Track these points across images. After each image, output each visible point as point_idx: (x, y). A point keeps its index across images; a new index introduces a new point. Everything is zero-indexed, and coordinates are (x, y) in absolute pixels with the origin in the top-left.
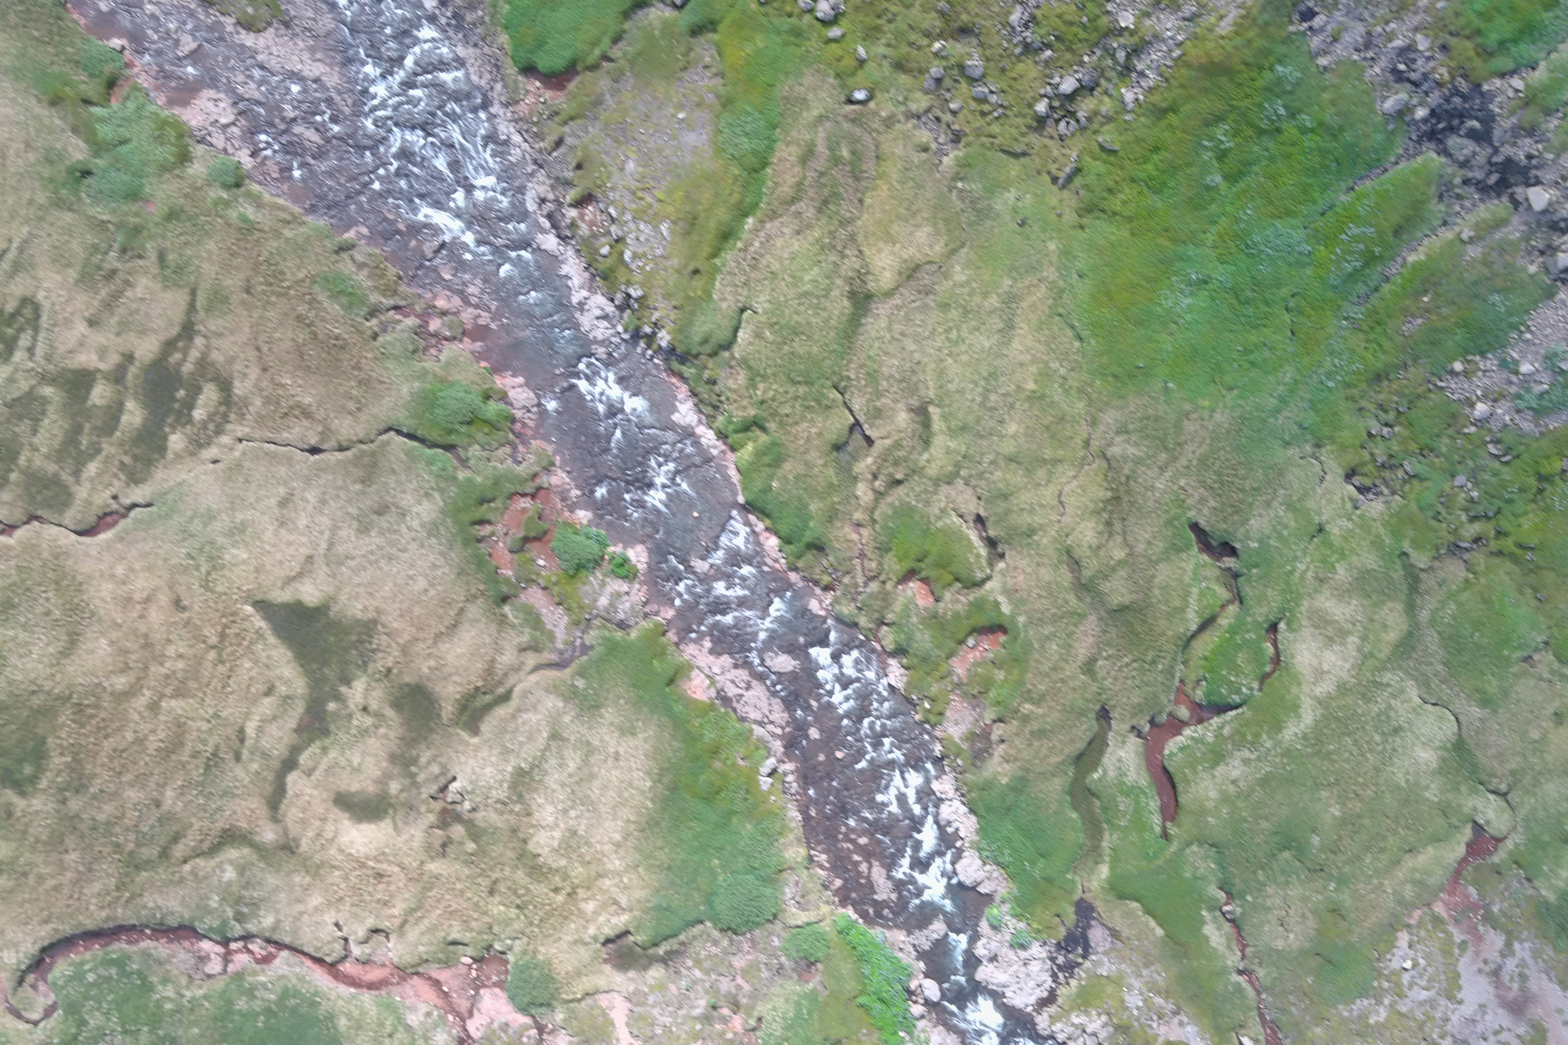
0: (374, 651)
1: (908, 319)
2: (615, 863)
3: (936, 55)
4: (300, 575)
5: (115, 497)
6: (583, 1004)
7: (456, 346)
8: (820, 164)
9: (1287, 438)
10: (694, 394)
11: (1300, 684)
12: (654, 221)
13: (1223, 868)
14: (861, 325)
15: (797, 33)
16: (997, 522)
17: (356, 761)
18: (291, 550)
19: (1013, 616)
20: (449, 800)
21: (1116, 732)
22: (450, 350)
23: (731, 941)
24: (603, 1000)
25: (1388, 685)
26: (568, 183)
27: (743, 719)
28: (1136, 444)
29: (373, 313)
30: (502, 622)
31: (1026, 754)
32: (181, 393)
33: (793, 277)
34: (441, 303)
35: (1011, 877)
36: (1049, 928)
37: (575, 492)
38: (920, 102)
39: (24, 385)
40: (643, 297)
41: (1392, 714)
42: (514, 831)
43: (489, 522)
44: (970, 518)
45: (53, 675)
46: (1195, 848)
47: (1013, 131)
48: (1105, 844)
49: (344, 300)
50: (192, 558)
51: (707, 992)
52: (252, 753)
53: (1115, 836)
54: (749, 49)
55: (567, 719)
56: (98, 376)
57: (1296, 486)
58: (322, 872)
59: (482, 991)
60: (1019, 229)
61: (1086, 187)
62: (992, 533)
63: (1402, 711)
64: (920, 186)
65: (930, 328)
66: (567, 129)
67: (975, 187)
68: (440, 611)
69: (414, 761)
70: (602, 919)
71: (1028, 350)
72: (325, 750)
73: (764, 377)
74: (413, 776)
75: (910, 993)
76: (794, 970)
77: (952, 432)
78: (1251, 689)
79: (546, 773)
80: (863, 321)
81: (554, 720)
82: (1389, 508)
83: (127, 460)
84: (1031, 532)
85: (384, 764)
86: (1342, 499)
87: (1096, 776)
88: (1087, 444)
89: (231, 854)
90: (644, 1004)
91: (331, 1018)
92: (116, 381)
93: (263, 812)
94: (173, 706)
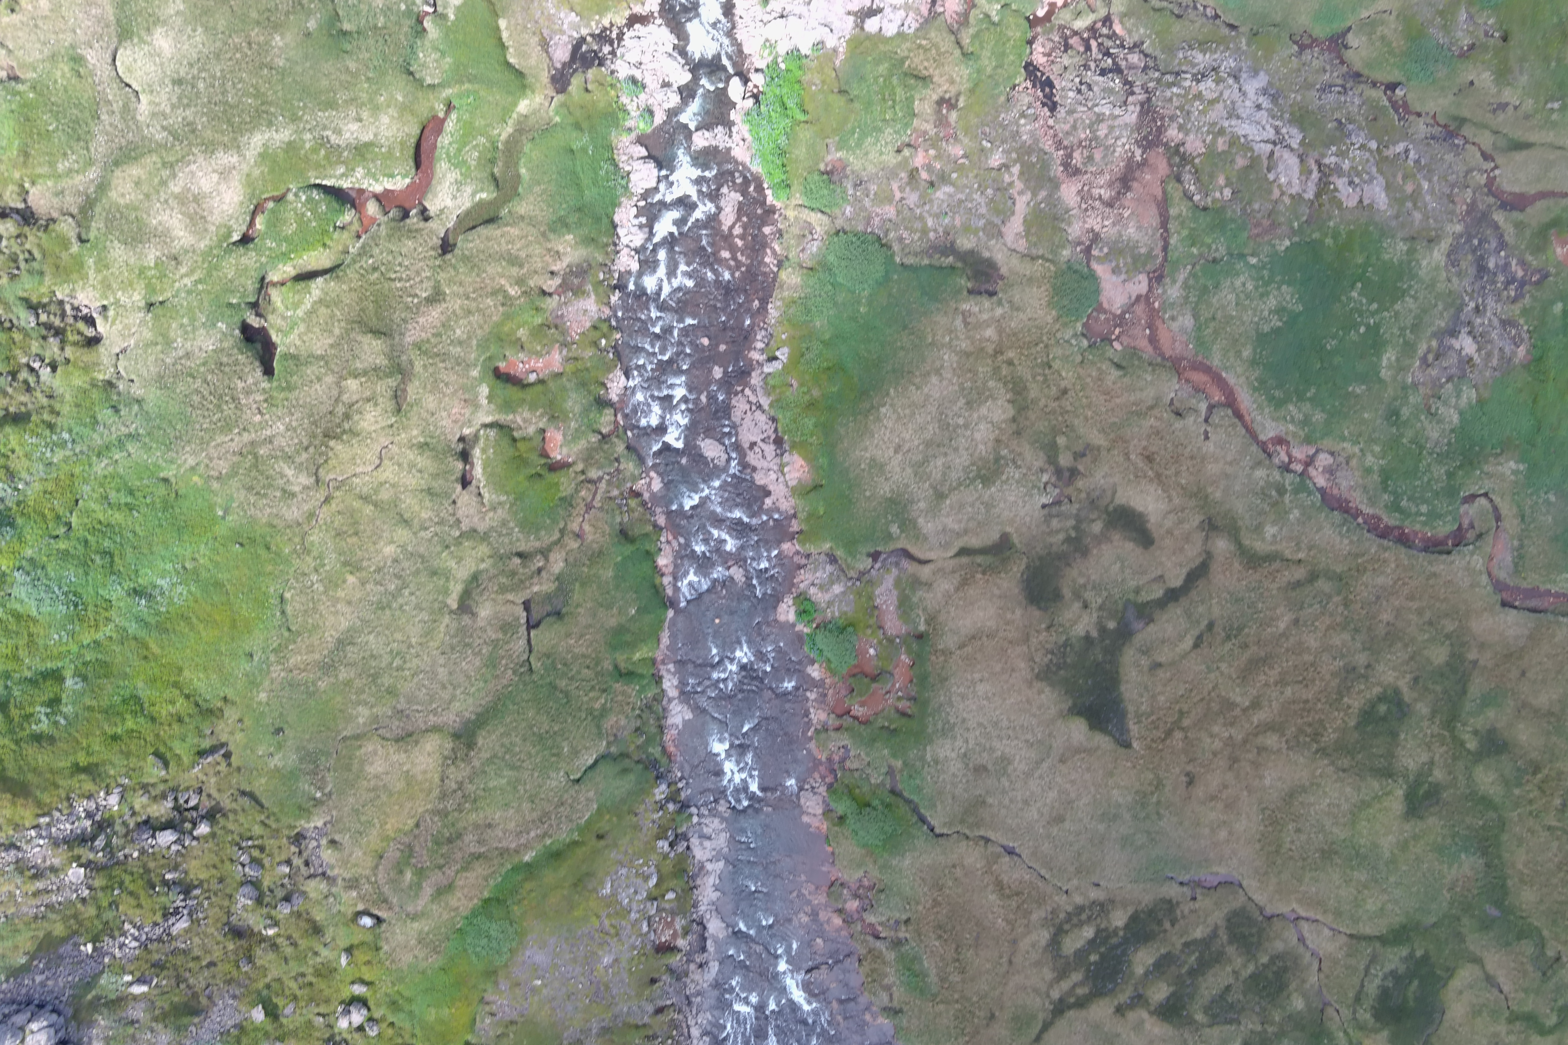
0: (1052, 653)
1: (432, 698)
2: (948, 358)
3: (276, 924)
4: (1078, 751)
5: (1194, 899)
6: (1040, 252)
7: (845, 876)
8: (436, 878)
9: (136, 408)
10: (661, 729)
11: (248, 175)
12: (612, 901)
13: (412, 47)
14: (478, 714)
15: (394, 1005)
16: (450, 472)
17: (1116, 568)
18: (1074, 776)
19: (481, 380)
20: (1057, 491)
21: (444, 225)
22: (852, 876)
23: (887, 233)
24: (1022, 245)
25: (164, 128)
26: (671, 971)
27: (774, 420)
28: (282, 475)
29: (897, 943)
30: (931, 620)
31: (537, 250)
32: (1093, 958)
33: (515, 788)
35: (611, 148)
36: (602, 84)
38: (314, 888)
39: (1216, 1031)
40: (659, 838)
41: (174, 100)
42: (1018, 433)
43: (897, 710)
44: (472, 488)
45: (1321, 776)
46: (429, 81)
47: (242, 819)
48: (510, 130)
49: (917, 967)
50: (1158, 813)
51: (931, 201)
52: (1198, 622)
53: (496, 132)
54: (445, 1013)
55: (922, 505)
56: (1152, 1008)
57: (152, 358)
58: (1195, 489)
59: (1119, 312)
60: (285, 726)
61: (200, 735)
62: (460, 465)
63: (165, 97)
64: (357, 812)
65: (416, 680)
66: (646, 1019)
67: (305, 786)
68: (979, 656)
69: (1068, 540)
70: (985, 316)
71: (336, 613)
72: (1137, 591)
73: (590, 711)
74: (1076, 528)
75: (756, 97)
76: (847, 177)
77: (447, 575)
78: (296, 195)
79: (965, 469)
80: (473, 717)
81: (933, 511)
82: (73, 290)
83: (1167, 925)
84: (424, 447)
85: (1095, 551)
86: (113, 323)
87: (484, 195)
88: (327, 500)
89: (1260, 547)
90: (989, 223)
91: (1253, 363)
92: (1140, 997)
93: (1215, 567)
94: (1240, 697)
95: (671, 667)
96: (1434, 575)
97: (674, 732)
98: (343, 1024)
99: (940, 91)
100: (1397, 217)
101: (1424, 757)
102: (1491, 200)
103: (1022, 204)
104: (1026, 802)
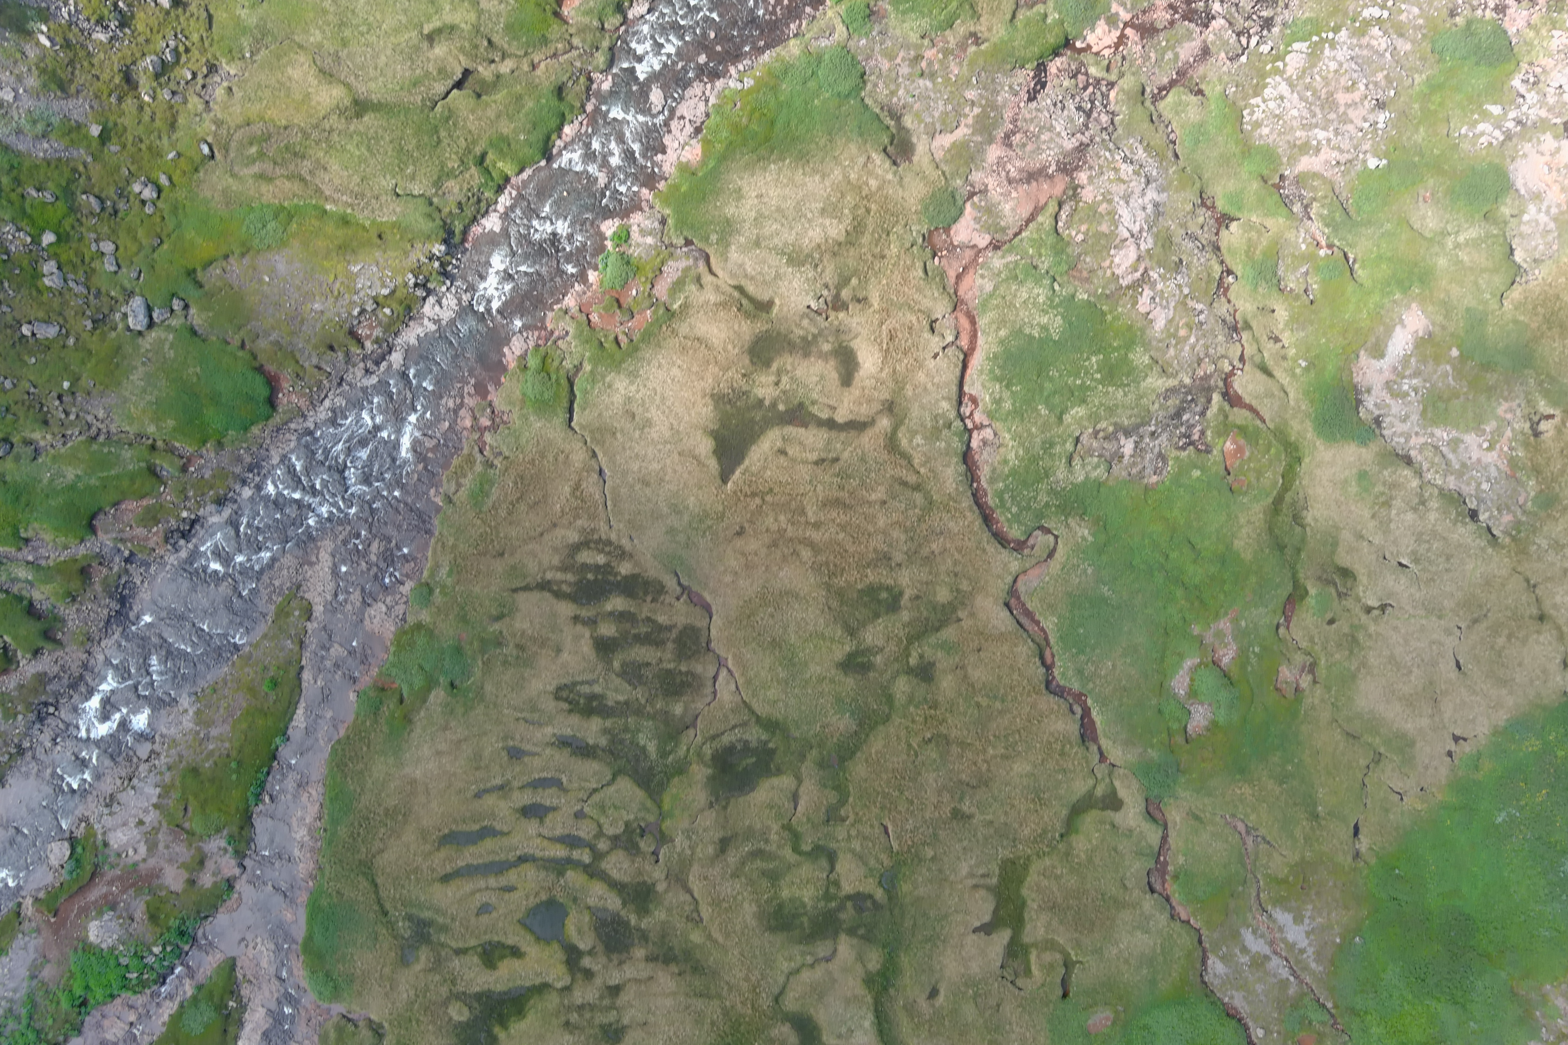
0: (734, 390)
1: (362, 67)
2: (837, 174)
3: (154, 98)
4: (695, 457)
5: (678, 599)
6: (946, 169)
7: (496, 403)
8: (268, 167)
10: (474, 220)
12: (352, 277)
14: (379, 102)
15: (175, 209)
17: (815, 379)
18: (679, 468)
20: (824, 307)
22: (500, 405)
23: (871, 75)
24: (939, 155)
26: (347, 354)
27: (708, 115)
29: (489, 465)
30: (685, 307)
32: (590, 576)
33: (360, 163)
34: (468, 423)
37: (577, 287)
38: (195, 103)
39: (618, 681)
40: (413, 273)
42: (834, 254)
43: (616, 338)
45: (814, 598)
47: (192, 22)
49: (486, 487)
50: (704, 533)
51: (913, 81)
52: (830, 451)
54: (199, 241)
55: (742, 239)
56: (595, 635)
58: (900, 379)
59: (956, 243)
64: (259, 85)
65: (364, 49)
66: (306, 365)
67: (246, 42)
68: (691, 352)
69: (804, 339)
70: (880, 172)
72: (814, 403)
73: (443, 165)
74: (815, 337)
76: (880, 23)
77: (438, 10)
79: (786, 244)
80: (375, 101)
81: (745, 249)
83: (649, 598)
85: (812, 359)
89: (904, 442)
90: (933, 124)
91: (1001, 342)
92: (595, 622)
93: (869, 433)
94: (812, 514)
95: (514, 193)
96: (984, 550)
97: (480, 230)
98: (137, 188)
99: (978, 28)
100: (1160, 341)
101: (880, 643)
102: (1221, 384)
103: (962, 132)
104: (637, 455)
